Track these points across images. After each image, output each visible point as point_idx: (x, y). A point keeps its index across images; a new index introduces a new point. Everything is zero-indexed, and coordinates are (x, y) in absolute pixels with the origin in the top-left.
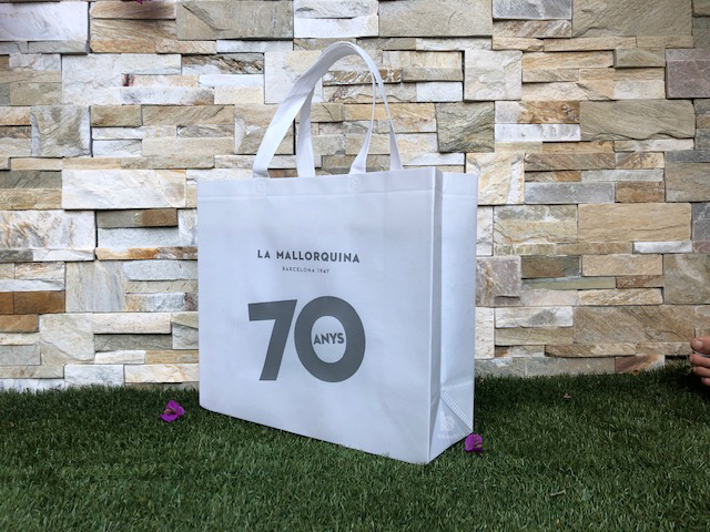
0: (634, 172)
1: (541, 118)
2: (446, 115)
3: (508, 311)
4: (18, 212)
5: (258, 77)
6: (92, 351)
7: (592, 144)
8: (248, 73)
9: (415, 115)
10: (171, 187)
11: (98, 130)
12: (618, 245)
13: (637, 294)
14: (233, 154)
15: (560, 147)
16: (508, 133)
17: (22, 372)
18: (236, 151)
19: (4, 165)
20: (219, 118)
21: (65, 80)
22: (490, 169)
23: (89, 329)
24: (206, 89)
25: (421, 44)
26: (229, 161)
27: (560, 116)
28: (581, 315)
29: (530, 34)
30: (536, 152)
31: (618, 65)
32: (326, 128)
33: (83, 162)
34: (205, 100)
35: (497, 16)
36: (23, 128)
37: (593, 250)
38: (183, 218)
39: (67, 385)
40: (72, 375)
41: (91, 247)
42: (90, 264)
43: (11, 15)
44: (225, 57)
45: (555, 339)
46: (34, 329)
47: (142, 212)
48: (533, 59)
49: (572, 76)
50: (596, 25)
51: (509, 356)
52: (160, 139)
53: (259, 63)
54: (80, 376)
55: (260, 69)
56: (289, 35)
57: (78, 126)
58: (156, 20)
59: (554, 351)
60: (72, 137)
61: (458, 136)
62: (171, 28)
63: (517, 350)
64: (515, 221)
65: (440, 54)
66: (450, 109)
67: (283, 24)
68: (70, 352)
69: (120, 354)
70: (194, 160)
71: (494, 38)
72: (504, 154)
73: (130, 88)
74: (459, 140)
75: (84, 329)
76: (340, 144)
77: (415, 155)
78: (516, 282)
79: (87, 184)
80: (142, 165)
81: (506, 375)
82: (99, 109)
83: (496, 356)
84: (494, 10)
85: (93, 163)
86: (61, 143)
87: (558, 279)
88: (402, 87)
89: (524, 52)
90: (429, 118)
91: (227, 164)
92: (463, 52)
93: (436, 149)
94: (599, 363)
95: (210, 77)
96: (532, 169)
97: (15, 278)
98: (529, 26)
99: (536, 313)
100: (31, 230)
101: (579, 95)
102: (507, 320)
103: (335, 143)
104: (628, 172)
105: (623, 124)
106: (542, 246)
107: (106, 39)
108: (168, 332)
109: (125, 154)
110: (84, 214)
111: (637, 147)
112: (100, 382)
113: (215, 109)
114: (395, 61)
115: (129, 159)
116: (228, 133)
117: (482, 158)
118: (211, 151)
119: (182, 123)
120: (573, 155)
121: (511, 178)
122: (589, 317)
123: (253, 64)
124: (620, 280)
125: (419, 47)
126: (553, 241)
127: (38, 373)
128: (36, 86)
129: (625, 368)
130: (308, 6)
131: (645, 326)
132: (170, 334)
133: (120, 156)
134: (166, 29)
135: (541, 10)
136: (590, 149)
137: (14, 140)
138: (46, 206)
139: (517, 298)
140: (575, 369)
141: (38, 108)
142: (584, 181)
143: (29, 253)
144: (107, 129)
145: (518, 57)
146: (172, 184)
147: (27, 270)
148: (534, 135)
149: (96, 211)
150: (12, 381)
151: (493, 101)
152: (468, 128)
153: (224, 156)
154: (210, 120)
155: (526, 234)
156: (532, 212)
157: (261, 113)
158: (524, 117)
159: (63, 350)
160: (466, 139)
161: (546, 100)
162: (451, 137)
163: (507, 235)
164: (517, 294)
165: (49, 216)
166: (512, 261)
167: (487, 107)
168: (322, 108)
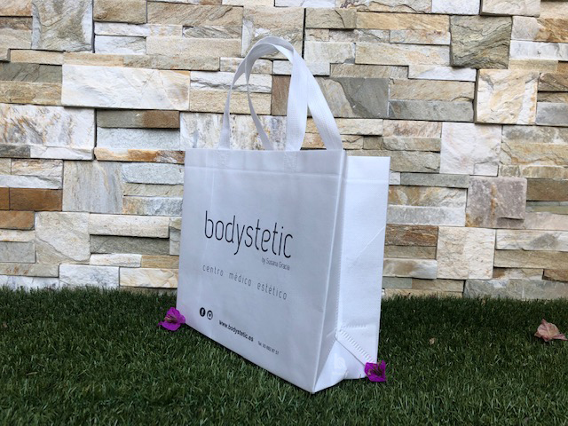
1: (559, 37)
2: (461, 29)
3: (511, 233)
4: (17, 107)
6: (87, 251)
9: (429, 27)
10: (174, 88)
11: (101, 25)
14: (240, 56)
16: (523, 50)
17: (17, 270)
18: (243, 54)
19: (3, 56)
20: (227, 19)
22: (503, 86)
23: (84, 229)
26: (235, 64)
30: (550, 72)
32: (336, 35)
33: (85, 58)
34: (213, 1)
36: (24, 19)
38: (185, 122)
39: (62, 285)
40: (67, 274)
41: (90, 147)
42: (88, 164)
45: (554, 263)
46: (29, 226)
47: (144, 113)
51: (506, 278)
52: (165, 38)
54: (74, 277)
57: (81, 19)
59: (554, 276)
60: (73, 30)
61: (473, 50)
63: (515, 273)
64: (523, 142)
66: (465, 22)
68: (65, 253)
69: (116, 257)
70: (199, 61)
72: (519, 72)
74: (474, 54)
75: (79, 229)
76: (350, 52)
77: (427, 67)
78: (520, 203)
79: (89, 80)
80: (145, 64)
81: (503, 297)
82: (103, 3)
83: (494, 276)
85: (94, 59)
86: (62, 36)
87: (563, 203)
90: (443, 31)
91: (233, 67)
93: (448, 63)
96: (546, 89)
97: (11, 173)
99: (538, 236)
100: (29, 125)
102: (509, 242)
103: (344, 50)
106: (550, 168)
108: (166, 236)
109: (128, 52)
110: (84, 112)
112: (95, 283)
113: (223, 9)
115: (133, 57)
116: (234, 35)
117: (496, 74)
118: (217, 53)
119: (188, 22)
121: (523, 97)
126: (561, 164)
127: (32, 271)
132: (167, 239)
133: (123, 54)
137: (15, 31)
138: (45, 101)
139: (520, 221)
143: (27, 149)
144: (111, 25)
146: (176, 85)
147: (23, 166)
148: (550, 54)
149: (97, 110)
150: (6, 277)
151: (511, 16)
152: (483, 43)
153: (231, 59)
154: (217, 21)
155: (534, 155)
156: (541, 133)
157: (271, 15)
158: (541, 35)
159: (59, 250)
160: (480, 54)
161: (563, 18)
162: (466, 51)
163: (514, 155)
164: (520, 216)
165: (48, 112)
166: (518, 183)
167: (504, 22)
168: (334, 13)
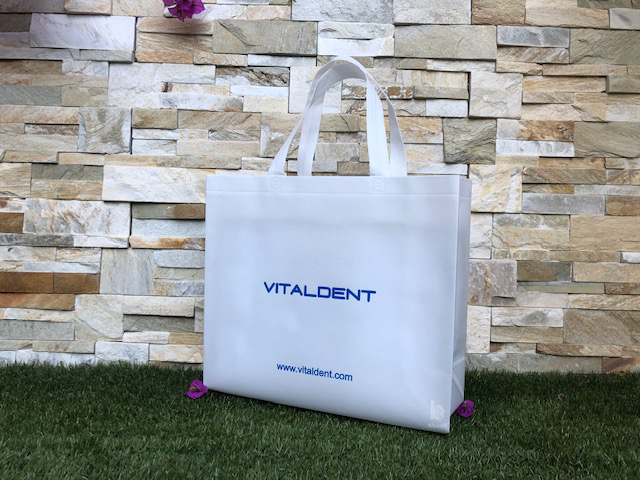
0: (624, 188)
1: (539, 136)
2: (452, 130)
3: (505, 310)
4: (63, 202)
5: (284, 90)
6: (121, 330)
7: (585, 160)
8: (274, 85)
9: (424, 128)
10: (200, 184)
11: (138, 131)
12: (607, 254)
13: (624, 300)
14: (258, 156)
15: (555, 163)
16: (508, 147)
17: (57, 347)
18: (261, 154)
19: (53, 159)
20: (247, 124)
21: (111, 85)
22: (491, 180)
23: (119, 309)
24: (236, 97)
25: (432, 65)
26: (255, 163)
27: (556, 135)
28: (571, 316)
29: (531, 59)
30: (533, 166)
31: (611, 90)
32: (342, 137)
33: (123, 159)
34: (235, 107)
35: (501, 42)
36: (71, 126)
37: (584, 257)
39: (97, 360)
40: (102, 350)
41: (126, 235)
42: (123, 252)
43: (66, 25)
44: (255, 69)
45: (545, 338)
46: (70, 307)
47: (174, 206)
48: (533, 83)
49: (568, 99)
50: (590, 53)
51: (503, 352)
52: (193, 141)
53: (285, 76)
54: (109, 353)
55: (286, 82)
56: (313, 52)
57: (121, 127)
58: (195, 35)
59: (545, 349)
60: (114, 136)
61: (463, 148)
62: (208, 42)
63: (511, 347)
64: (512, 228)
65: (449, 74)
66: (455, 124)
67: (308, 42)
68: (101, 331)
69: (147, 334)
70: (223, 161)
71: (498, 62)
72: (505, 167)
73: (169, 94)
74: (464, 152)
75: (115, 310)
76: (355, 151)
77: (423, 164)
78: (512, 284)
79: (127, 179)
80: (176, 164)
81: (499, 370)
82: (140, 112)
83: (491, 351)
84: (499, 37)
85: (131, 159)
86: (104, 140)
87: (551, 283)
88: (413, 102)
89: (525, 75)
90: (436, 132)
91: (253, 166)
92: (469, 73)
93: (442, 160)
94: (586, 362)
95: (240, 87)
96: (530, 181)
97: (56, 260)
98: (530, 52)
99: (529, 313)
100: (73, 217)
101: (573, 116)
102: (503, 318)
103: (350, 150)
104: (618, 188)
105: (614, 144)
106: (537, 252)
107: (149, 50)
108: (192, 315)
109: (161, 153)
110: (122, 205)
111: (626, 165)
112: (127, 359)
113: (244, 115)
114: (407, 80)
115: (164, 158)
116: (254, 138)
117: (485, 169)
118: (238, 154)
119: (213, 127)
120: (567, 170)
121: (510, 188)
122: (579, 319)
123: (279, 77)
124: (608, 286)
125: (430, 67)
126: (547, 247)
127: (71, 348)
128: (85, 90)
129: (612, 369)
130: (331, 27)
131: (631, 330)
132: (193, 318)
133: (157, 155)
134: (203, 43)
135: (541, 39)
136: (582, 166)
137: (63, 137)
138: (88, 196)
139: (513, 299)
140: (564, 367)
141: (86, 109)
142: (576, 193)
143: (70, 239)
144: (146, 130)
145: (519, 80)
146: (202, 181)
147: (67, 254)
148: (532, 151)
149: (132, 204)
150: (47, 354)
151: (496, 119)
152: (472, 142)
153: (250, 159)
154: (238, 126)
155: (522, 240)
156: (528, 220)
157: (285, 121)
158: (523, 134)
159: (95, 328)
160: (469, 151)
161: (543, 119)
162: (457, 149)
163: (504, 240)
164: (512, 295)
165: (90, 206)
166: (509, 264)
167: (490, 124)
168: (340, 119)
